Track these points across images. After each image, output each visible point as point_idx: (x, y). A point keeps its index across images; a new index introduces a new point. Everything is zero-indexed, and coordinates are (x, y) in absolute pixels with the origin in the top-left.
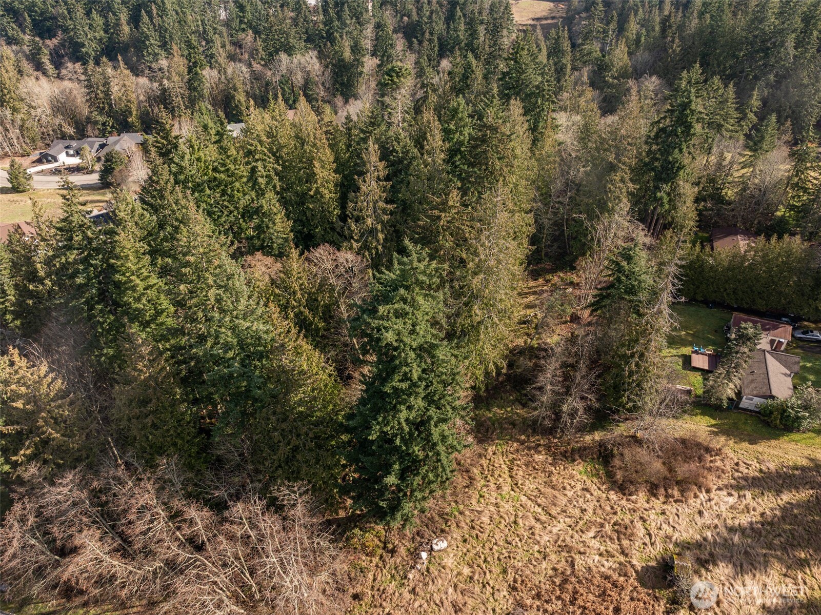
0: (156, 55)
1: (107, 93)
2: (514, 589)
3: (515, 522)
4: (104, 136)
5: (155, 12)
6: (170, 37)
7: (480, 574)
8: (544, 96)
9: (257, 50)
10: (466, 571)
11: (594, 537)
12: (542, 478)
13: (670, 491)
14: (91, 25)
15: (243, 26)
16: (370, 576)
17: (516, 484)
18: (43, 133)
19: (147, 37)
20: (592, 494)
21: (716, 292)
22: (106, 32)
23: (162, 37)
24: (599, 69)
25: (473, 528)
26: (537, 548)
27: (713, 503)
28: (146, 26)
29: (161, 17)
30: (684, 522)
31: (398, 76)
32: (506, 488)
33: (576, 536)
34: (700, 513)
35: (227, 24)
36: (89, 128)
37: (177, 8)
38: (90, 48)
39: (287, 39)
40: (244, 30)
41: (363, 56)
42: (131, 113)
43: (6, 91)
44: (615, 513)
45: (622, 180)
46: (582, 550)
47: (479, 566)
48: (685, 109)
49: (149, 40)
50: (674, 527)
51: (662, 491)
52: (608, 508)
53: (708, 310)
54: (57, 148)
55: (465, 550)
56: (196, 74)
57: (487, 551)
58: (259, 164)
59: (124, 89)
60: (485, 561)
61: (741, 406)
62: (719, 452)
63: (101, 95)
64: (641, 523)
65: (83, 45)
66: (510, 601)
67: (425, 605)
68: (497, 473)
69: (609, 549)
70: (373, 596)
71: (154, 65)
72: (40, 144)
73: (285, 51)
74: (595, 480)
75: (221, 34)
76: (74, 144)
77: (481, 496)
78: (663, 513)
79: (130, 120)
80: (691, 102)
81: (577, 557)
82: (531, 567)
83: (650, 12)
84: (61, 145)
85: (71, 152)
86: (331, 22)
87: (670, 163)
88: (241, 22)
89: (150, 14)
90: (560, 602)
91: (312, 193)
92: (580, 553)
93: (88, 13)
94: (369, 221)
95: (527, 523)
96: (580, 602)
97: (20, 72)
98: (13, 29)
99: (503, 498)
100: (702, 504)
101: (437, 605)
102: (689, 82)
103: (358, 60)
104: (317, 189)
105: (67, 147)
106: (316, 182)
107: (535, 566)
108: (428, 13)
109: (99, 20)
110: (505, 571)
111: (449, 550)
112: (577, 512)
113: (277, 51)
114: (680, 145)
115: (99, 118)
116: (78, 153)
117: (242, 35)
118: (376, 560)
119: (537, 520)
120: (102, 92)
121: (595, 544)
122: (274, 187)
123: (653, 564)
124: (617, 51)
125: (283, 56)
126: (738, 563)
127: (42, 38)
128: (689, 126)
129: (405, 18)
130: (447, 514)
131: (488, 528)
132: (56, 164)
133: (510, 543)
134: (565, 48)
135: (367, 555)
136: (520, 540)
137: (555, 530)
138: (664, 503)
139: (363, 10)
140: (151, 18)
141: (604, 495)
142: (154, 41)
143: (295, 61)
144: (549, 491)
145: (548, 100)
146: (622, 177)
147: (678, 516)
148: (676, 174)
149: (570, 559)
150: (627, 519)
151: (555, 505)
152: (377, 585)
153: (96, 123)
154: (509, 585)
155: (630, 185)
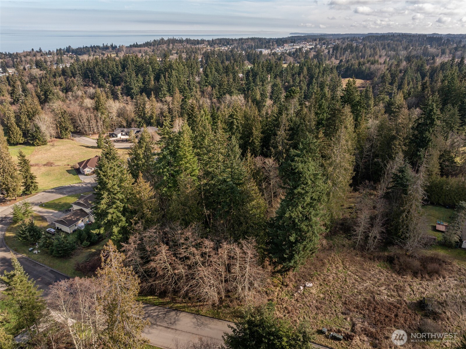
0: (165, 95)
1: (144, 108)
2: (345, 304)
3: (345, 281)
4: (139, 127)
5: (167, 76)
6: (173, 87)
7: (328, 297)
8: (361, 105)
9: (213, 94)
10: (322, 296)
11: (385, 289)
12: (358, 266)
13: (424, 275)
14: (137, 81)
15: (207, 84)
16: (276, 294)
17: (346, 267)
18: (112, 124)
19: (162, 87)
20: (383, 274)
21: (450, 200)
22: (143, 83)
23: (169, 87)
24: (388, 105)
25: (325, 281)
26: (356, 290)
27: (446, 282)
28: (162, 82)
29: (170, 78)
30: (431, 288)
31: (293, 93)
32: (340, 269)
33: (376, 288)
34: (440, 286)
35: (199, 83)
36: (133, 123)
37: (177, 75)
38: (135, 90)
39: (230, 88)
40: (206, 86)
41: (266, 97)
42: (153, 118)
43: (100, 105)
44: (396, 281)
45: (399, 145)
46: (379, 293)
47: (328, 294)
48: (431, 112)
49: (163, 88)
50: (426, 289)
51: (420, 275)
52: (392, 280)
53: (446, 209)
54: (118, 131)
55: (321, 288)
56: (186, 102)
57: (332, 289)
58: (235, 120)
59: (152, 107)
60: (331, 293)
61: (462, 247)
62: (450, 264)
63: (141, 109)
64: (408, 287)
65: (132, 89)
66: (343, 308)
67: (303, 305)
68: (336, 262)
69: (392, 294)
70: (278, 301)
71: (163, 99)
72: (109, 129)
73: (229, 94)
74: (385, 269)
75: (196, 87)
76: (126, 130)
77: (328, 270)
78: (420, 284)
79: (152, 121)
80: (434, 109)
81: (376, 296)
82: (354, 297)
83: (417, 84)
84: (119, 130)
85: (124, 133)
86: (250, 83)
87: (424, 138)
88: (206, 82)
89: (165, 77)
90: (367, 311)
91: (250, 141)
92: (378, 294)
93: (137, 75)
94: (280, 148)
95: (351, 281)
96: (377, 311)
97: (107, 97)
98: (103, 81)
99: (339, 271)
100: (441, 282)
101: (308, 306)
102: (433, 101)
103: (263, 99)
104: (253, 140)
105: (122, 131)
106: (253, 137)
107: (355, 297)
108: (298, 81)
109: (141, 79)
110: (341, 297)
111: (313, 287)
112: (376, 280)
113: (224, 94)
114: (429, 129)
115: (138, 119)
116: (127, 134)
117: (205, 88)
118: (278, 288)
119: (357, 281)
120: (142, 107)
121: (385, 292)
122: (240, 130)
123: (415, 301)
124: (398, 96)
125: (228, 96)
126: (459, 305)
127: (114, 86)
128: (433, 120)
129: (287, 84)
130: (312, 275)
131: (332, 282)
132: (117, 138)
133: (343, 288)
134: (370, 97)
135: (274, 286)
136: (348, 287)
137: (365, 285)
138: (421, 281)
139: (266, 79)
140: (165, 78)
141: (390, 275)
142: (165, 88)
143: (233, 98)
144: (362, 271)
145: (363, 107)
146: (400, 143)
147: (428, 286)
148: (427, 143)
149: (372, 296)
150: (402, 284)
151: (365, 276)
152: (279, 297)
153: (136, 121)
154: (343, 302)
155: (403, 147)
